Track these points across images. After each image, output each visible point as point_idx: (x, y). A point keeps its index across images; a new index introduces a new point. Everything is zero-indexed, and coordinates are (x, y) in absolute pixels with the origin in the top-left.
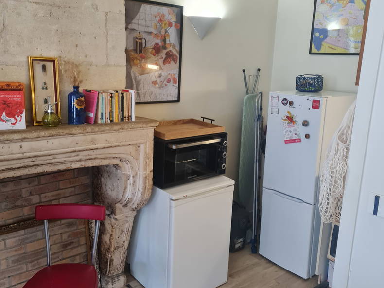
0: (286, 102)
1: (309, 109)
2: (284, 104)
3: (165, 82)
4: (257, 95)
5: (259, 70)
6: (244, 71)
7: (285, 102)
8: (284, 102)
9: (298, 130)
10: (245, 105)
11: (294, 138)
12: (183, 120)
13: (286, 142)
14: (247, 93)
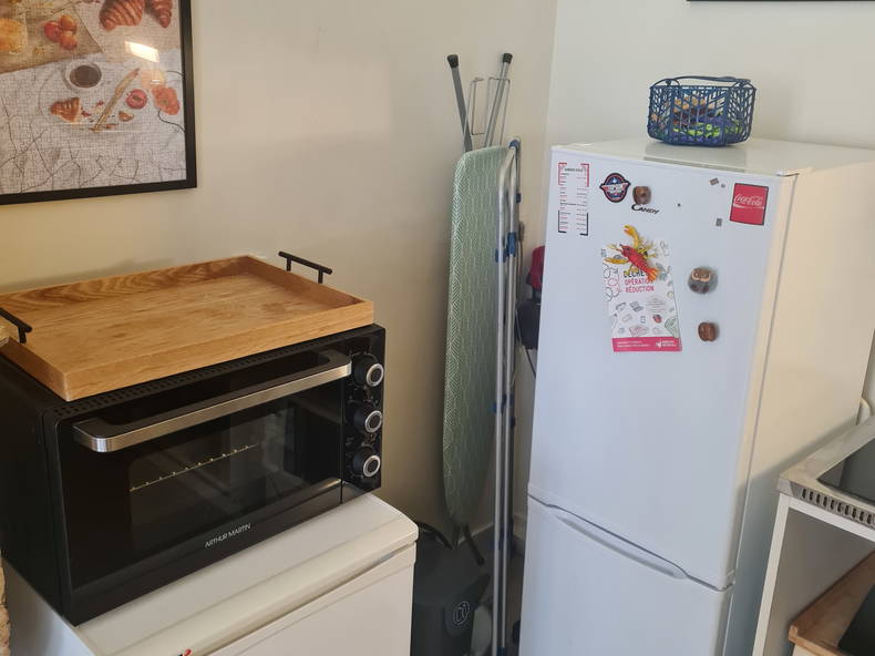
0: (621, 187)
1: (719, 222)
2: (610, 196)
3: (121, 105)
4: (504, 152)
5: (507, 58)
6: (453, 61)
7: (615, 187)
8: (611, 188)
9: (670, 303)
10: (461, 192)
11: (650, 334)
12: (208, 264)
13: (617, 345)
14: (468, 146)
